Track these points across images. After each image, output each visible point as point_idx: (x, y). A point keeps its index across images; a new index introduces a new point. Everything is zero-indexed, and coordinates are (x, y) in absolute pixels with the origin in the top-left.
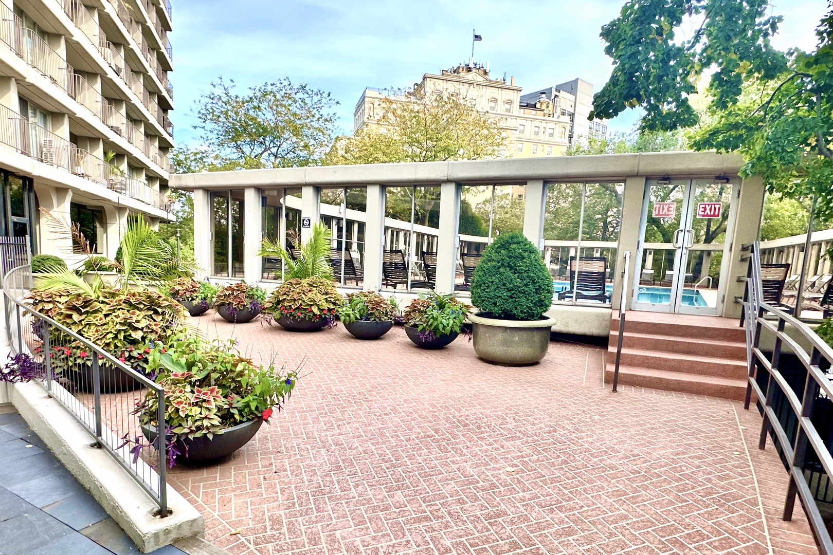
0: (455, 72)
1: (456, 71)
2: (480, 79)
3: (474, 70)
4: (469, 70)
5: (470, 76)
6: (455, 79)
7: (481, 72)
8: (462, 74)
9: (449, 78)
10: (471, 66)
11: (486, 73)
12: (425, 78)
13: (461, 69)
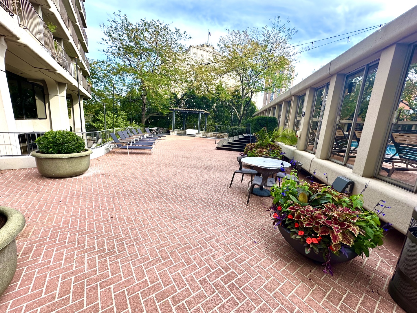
1: (202, 46)
2: (211, 50)
3: (209, 46)
4: (207, 46)
5: (208, 49)
6: (202, 49)
7: (212, 47)
8: (205, 47)
9: (199, 48)
10: (208, 44)
11: (213, 48)
12: (190, 47)
13: (204, 45)
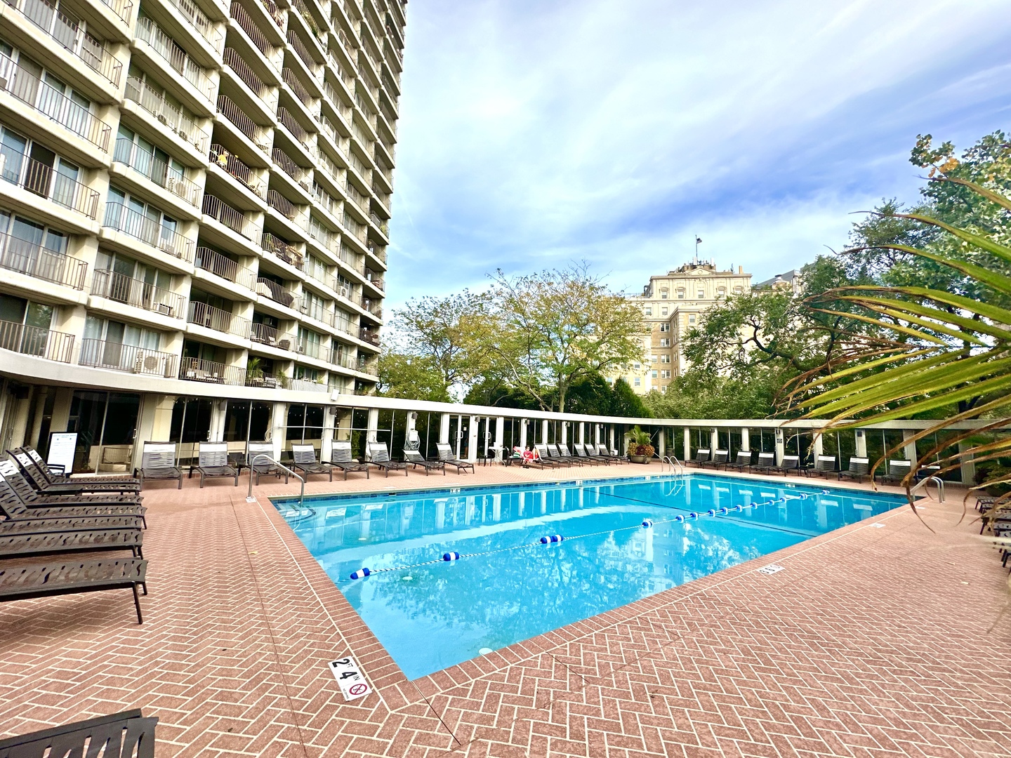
0: (680, 271)
1: (682, 270)
2: (706, 273)
3: (698, 267)
5: (695, 273)
6: (680, 276)
10: (696, 264)
11: (711, 267)
12: (651, 280)
13: (686, 268)
